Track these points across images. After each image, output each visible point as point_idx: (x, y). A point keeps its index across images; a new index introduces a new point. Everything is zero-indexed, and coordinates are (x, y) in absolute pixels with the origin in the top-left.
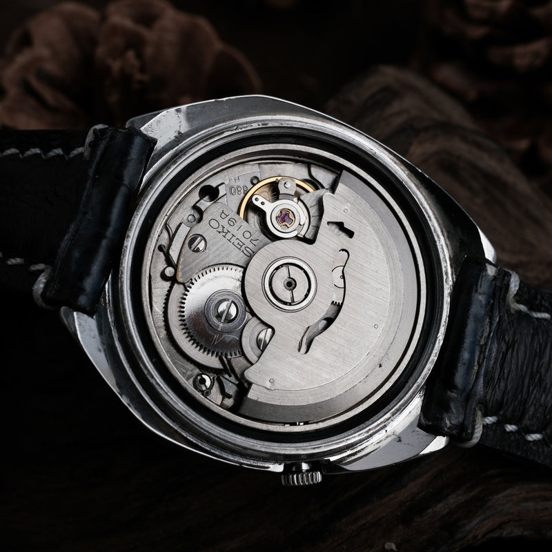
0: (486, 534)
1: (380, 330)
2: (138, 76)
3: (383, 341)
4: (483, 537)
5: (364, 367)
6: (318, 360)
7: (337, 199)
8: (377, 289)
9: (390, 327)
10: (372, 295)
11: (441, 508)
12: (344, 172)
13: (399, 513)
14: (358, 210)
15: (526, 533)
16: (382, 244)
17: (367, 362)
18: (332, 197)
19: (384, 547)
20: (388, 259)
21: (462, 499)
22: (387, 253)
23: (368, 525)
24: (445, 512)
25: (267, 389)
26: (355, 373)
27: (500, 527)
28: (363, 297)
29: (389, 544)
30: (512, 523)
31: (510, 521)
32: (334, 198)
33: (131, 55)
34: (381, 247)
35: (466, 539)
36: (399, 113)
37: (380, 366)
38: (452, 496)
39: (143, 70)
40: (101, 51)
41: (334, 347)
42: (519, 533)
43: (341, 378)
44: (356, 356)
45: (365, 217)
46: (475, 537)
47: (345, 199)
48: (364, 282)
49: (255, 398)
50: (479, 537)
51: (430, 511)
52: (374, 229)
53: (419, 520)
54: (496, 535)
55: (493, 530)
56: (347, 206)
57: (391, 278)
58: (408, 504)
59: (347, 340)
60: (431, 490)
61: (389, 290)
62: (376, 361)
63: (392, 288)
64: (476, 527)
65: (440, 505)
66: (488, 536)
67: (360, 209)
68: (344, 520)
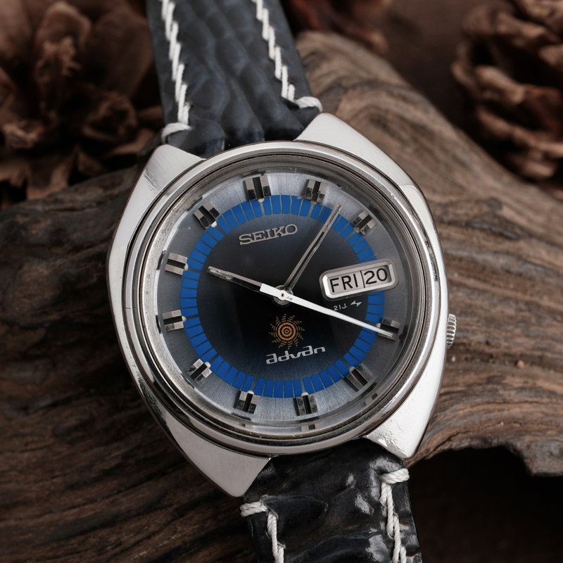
0: (438, 447)
4: (435, 450)
15: (472, 443)
27: (449, 439)
30: (460, 435)
31: (458, 433)
36: (328, 74)
40: (42, 33)
42: (467, 444)
50: (432, 450)
54: (446, 447)
55: (443, 443)
64: (428, 441)
66: (439, 449)
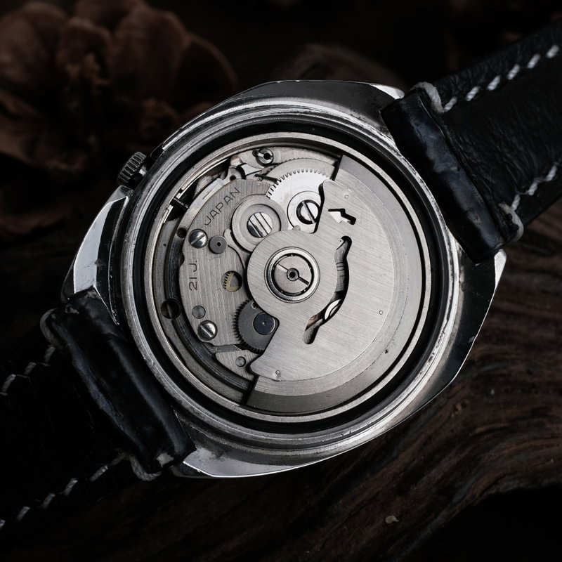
0: (484, 492)
1: (385, 316)
2: (99, 81)
3: (389, 327)
4: (480, 496)
5: (370, 354)
6: (323, 349)
7: (338, 186)
8: (381, 275)
9: (395, 312)
10: (376, 281)
11: (435, 474)
12: (345, 157)
13: (394, 486)
14: (359, 195)
15: (521, 485)
16: (385, 229)
17: (373, 348)
18: (332, 183)
19: (385, 522)
20: (391, 243)
21: (454, 461)
22: (390, 238)
23: (365, 502)
24: (440, 477)
25: (274, 380)
26: (361, 360)
27: (496, 482)
28: (367, 284)
29: (389, 517)
30: (507, 477)
31: (504, 475)
32: (334, 184)
33: (90, 58)
34: (383, 232)
35: (464, 500)
37: (387, 352)
38: (444, 460)
39: (104, 73)
41: (339, 335)
42: (516, 486)
43: (348, 366)
44: (361, 344)
45: (366, 202)
46: (473, 497)
47: (346, 185)
48: (368, 269)
49: (262, 391)
50: (477, 495)
51: (425, 478)
52: (376, 214)
53: (415, 488)
54: (493, 491)
55: (489, 487)
56: (347, 192)
57: (395, 263)
58: (402, 475)
59: (352, 328)
60: (423, 458)
61: (392, 275)
62: (382, 347)
63: (397, 273)
64: (472, 487)
65: (434, 471)
66: (485, 494)
67: (361, 193)
68: (341, 502)
